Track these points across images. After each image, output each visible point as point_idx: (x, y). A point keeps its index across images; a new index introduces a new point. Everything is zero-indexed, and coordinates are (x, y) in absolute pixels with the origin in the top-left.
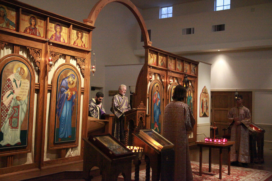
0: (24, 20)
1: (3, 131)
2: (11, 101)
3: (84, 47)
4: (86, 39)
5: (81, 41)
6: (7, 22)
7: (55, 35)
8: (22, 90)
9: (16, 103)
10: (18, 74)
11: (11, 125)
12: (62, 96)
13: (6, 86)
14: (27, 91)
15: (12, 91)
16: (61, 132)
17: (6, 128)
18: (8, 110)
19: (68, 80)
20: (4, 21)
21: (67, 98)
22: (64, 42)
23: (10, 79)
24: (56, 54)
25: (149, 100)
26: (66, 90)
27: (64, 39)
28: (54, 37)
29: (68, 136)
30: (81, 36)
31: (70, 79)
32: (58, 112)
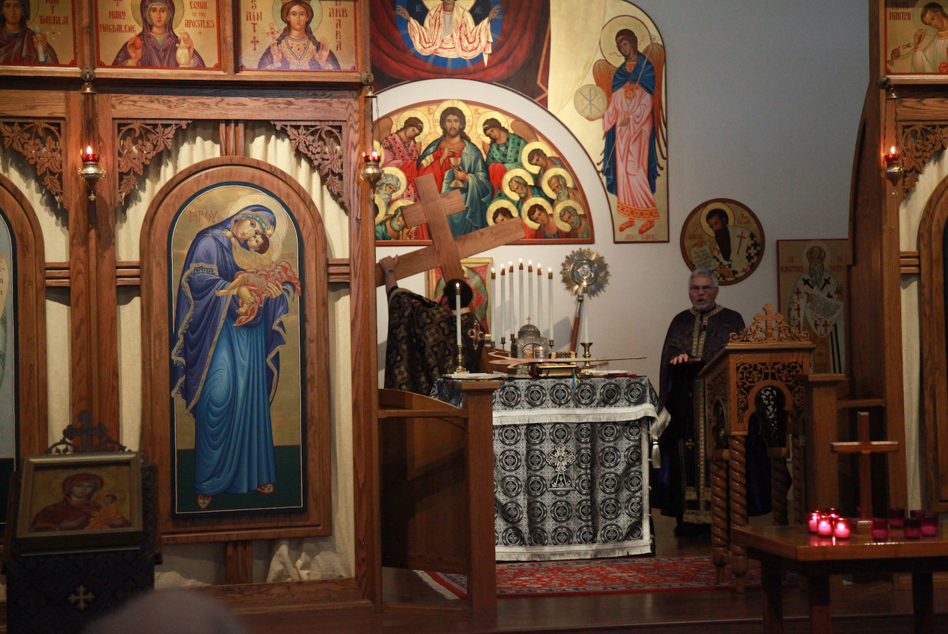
7: (139, 42)
12: (200, 309)
19: (229, 233)
21: (233, 315)
22: (201, 65)
24: (155, 126)
25: (920, 287)
26: (222, 282)
27: (195, 52)
28: (136, 54)
29: (255, 487)
30: (303, 18)
31: (247, 229)
32: (181, 380)
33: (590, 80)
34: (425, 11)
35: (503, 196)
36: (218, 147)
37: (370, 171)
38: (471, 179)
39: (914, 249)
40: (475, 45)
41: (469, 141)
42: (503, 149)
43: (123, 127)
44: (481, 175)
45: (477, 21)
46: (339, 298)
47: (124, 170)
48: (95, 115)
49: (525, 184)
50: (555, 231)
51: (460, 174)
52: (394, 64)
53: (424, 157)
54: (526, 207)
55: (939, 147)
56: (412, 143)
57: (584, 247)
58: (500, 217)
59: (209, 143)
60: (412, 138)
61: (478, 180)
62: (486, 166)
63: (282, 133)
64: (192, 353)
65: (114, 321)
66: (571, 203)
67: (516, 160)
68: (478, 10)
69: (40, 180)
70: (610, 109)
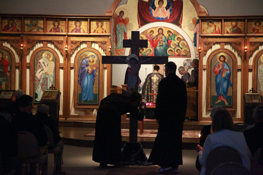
0: (50, 24)
1: (37, 93)
2: (42, 75)
3: (105, 32)
4: (106, 26)
5: (101, 28)
6: (37, 28)
7: (75, 29)
8: (49, 68)
9: (45, 77)
10: (45, 59)
11: (42, 89)
12: (83, 71)
13: (38, 66)
14: (53, 69)
15: (42, 69)
16: (84, 97)
17: (39, 91)
18: (40, 81)
19: (88, 59)
20: (36, 27)
21: (88, 72)
22: (84, 32)
23: (40, 62)
24: (77, 42)
25: (207, 71)
26: (86, 67)
27: (84, 30)
28: (74, 31)
29: (90, 100)
30: (101, 25)
31: (90, 59)
32: (79, 82)
33: (191, 22)
34: (156, 8)
35: (170, 47)
36: (87, 45)
37: (109, 50)
38: (164, 43)
39: (206, 65)
40: (166, 15)
41: (164, 35)
42: (171, 37)
43: (72, 42)
44: (166, 43)
45: (167, 9)
46: (105, 70)
47: (72, 49)
48: (68, 41)
49: (176, 45)
50: (182, 55)
51: (162, 42)
52: (148, 19)
53: (154, 39)
54: (176, 50)
55: (211, 47)
56: (152, 36)
57: (189, 58)
58: (170, 52)
59: (86, 45)
60: (152, 35)
61: (166, 44)
62: (167, 41)
63: (97, 43)
64: (81, 78)
65: (70, 72)
66: (186, 49)
67: (174, 39)
68: (167, 7)
69: (60, 50)
70: (196, 28)
